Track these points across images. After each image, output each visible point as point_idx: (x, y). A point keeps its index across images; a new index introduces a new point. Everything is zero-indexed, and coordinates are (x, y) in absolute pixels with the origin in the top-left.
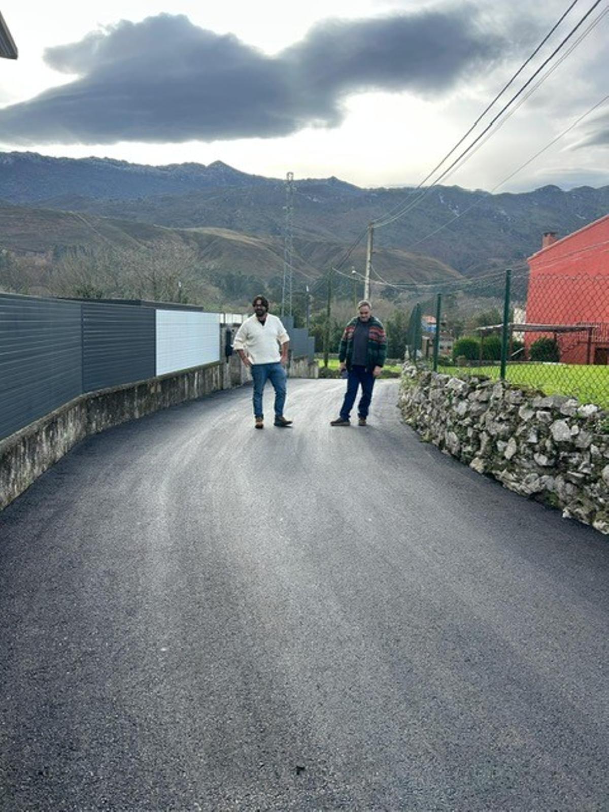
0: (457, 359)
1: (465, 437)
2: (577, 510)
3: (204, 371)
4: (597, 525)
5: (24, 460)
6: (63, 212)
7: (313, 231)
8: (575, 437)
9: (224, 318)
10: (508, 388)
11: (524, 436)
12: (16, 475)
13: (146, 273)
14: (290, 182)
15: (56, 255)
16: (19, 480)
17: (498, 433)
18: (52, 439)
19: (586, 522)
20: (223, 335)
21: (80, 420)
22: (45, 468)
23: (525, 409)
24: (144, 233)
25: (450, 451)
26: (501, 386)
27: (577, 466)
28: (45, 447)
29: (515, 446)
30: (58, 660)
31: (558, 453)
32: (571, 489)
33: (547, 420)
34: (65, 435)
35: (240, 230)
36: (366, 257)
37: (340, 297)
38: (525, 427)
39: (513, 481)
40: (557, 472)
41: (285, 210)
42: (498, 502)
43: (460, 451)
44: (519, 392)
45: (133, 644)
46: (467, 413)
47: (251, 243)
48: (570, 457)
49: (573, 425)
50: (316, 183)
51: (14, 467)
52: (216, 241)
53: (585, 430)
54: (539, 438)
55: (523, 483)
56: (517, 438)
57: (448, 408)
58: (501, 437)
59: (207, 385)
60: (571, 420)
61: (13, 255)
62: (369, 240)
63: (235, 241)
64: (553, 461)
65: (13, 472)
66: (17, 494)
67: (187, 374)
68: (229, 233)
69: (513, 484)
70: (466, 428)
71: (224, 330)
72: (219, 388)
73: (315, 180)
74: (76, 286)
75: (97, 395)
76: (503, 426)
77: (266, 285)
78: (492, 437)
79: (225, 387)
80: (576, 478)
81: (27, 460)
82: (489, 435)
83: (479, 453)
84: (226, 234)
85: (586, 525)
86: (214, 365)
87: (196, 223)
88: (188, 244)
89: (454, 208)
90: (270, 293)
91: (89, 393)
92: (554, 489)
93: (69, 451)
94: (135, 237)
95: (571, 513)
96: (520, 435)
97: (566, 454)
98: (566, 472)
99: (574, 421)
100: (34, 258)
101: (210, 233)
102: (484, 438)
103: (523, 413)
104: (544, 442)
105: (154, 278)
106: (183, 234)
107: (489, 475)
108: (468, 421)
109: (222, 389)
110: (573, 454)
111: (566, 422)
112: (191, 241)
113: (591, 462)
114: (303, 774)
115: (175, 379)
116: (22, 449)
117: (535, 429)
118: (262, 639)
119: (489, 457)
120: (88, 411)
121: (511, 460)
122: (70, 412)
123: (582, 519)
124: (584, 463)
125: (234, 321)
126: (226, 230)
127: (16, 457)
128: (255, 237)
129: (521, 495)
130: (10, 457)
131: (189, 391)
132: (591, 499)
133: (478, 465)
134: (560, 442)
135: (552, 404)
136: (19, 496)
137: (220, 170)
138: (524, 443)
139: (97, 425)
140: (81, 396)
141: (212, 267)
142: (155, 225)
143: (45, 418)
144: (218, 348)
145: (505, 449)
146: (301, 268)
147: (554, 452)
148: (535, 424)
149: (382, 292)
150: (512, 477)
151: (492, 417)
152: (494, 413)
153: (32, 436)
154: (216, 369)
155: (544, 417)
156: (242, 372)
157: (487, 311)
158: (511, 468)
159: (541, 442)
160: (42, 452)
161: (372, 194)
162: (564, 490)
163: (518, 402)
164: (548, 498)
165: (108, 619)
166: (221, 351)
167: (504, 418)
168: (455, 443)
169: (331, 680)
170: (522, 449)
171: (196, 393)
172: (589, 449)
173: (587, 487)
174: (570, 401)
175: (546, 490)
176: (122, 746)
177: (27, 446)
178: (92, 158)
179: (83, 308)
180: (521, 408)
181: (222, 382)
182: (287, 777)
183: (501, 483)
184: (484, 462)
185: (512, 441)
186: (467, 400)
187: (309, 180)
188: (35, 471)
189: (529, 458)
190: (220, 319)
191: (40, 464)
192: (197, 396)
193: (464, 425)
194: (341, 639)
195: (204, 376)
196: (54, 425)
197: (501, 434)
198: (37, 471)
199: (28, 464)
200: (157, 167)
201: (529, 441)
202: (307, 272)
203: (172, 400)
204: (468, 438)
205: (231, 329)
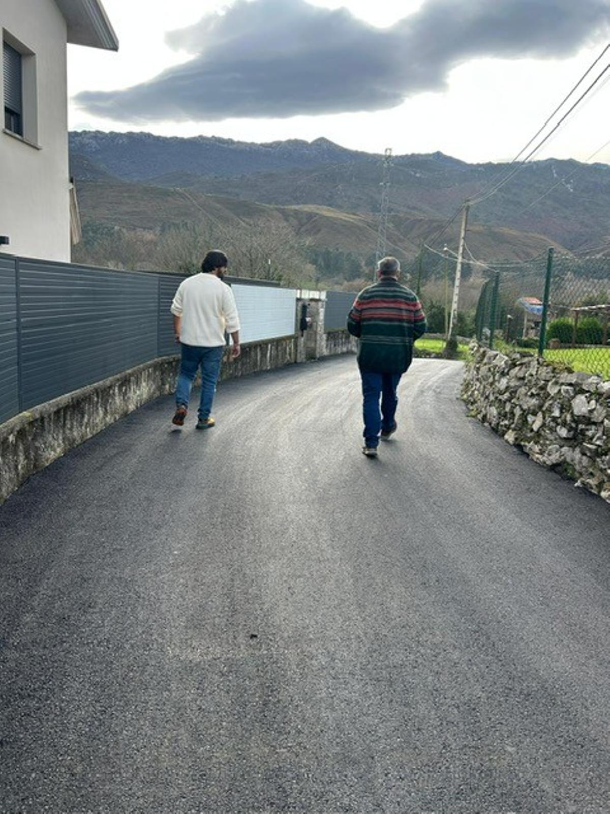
0: (550, 342)
1: (503, 412)
2: (588, 480)
3: (277, 344)
4: (604, 494)
5: (98, 409)
6: (172, 189)
7: (414, 208)
8: (591, 411)
9: (301, 293)
10: (542, 365)
11: (550, 410)
12: (89, 420)
13: (244, 250)
14: (388, 158)
15: (163, 230)
16: (91, 424)
17: (529, 408)
18: (125, 394)
19: (594, 491)
20: (299, 309)
21: (154, 381)
22: (117, 418)
23: (553, 384)
24: (247, 210)
25: (490, 424)
26: (536, 362)
27: (591, 439)
28: (118, 400)
29: (541, 419)
30: (94, 552)
31: (577, 426)
32: (587, 461)
33: (569, 394)
34: (138, 392)
35: (339, 207)
36: (460, 235)
37: (438, 276)
38: (551, 402)
39: (538, 453)
40: (575, 444)
41: (382, 186)
42: (517, 470)
43: (498, 424)
44: (550, 369)
45: (152, 547)
46: (507, 388)
47: (352, 220)
48: (587, 430)
49: (591, 399)
50: (420, 158)
51: (87, 412)
52: (315, 218)
53: (601, 405)
54: (561, 412)
55: (546, 455)
56: (544, 413)
57: (492, 384)
58: (531, 412)
59: (280, 357)
60: (590, 395)
61: (124, 230)
62: (464, 217)
63: (334, 218)
64: (572, 433)
65: (86, 416)
66: (89, 436)
67: (260, 345)
68: (328, 210)
69: (537, 456)
70: (505, 402)
71: (300, 304)
72: (293, 361)
73: (419, 155)
74: (179, 262)
75: (171, 360)
76: (534, 400)
77: (363, 263)
78: (524, 411)
79: (299, 361)
80: (590, 449)
81: (100, 408)
82: (522, 409)
83: (513, 426)
84: (326, 212)
85: (595, 494)
86: (289, 338)
87: (297, 200)
88: (287, 220)
89: (567, 182)
90: (367, 271)
91: (164, 358)
92: (572, 461)
93: (141, 406)
94: (238, 215)
95: (583, 483)
96: (547, 409)
97: (583, 427)
98: (581, 444)
99: (593, 397)
100: (144, 233)
101: (309, 210)
102: (518, 412)
103: (551, 387)
104: (566, 417)
105: (250, 255)
106: (283, 212)
107: (519, 447)
108: (506, 396)
109: (296, 362)
110: (589, 427)
111: (586, 397)
112: (291, 219)
113: (604, 434)
114: (255, 639)
115: (248, 349)
116: (96, 399)
117: (558, 403)
118: (256, 553)
119: (520, 429)
120: (162, 374)
121: (538, 432)
122: (143, 373)
123: (592, 488)
124: (598, 435)
125: (311, 297)
126: (325, 207)
127: (89, 404)
128: (354, 214)
129: (542, 465)
130: (83, 404)
131: (261, 361)
132: (601, 470)
133: (510, 436)
134: (578, 416)
135: (575, 380)
136: (91, 438)
137: (324, 148)
138: (549, 417)
139: (170, 387)
140: (156, 360)
141: (307, 243)
142: (257, 203)
143: (118, 376)
144: (294, 320)
145: (534, 422)
146: (399, 244)
147: (574, 425)
148: (560, 399)
149: (484, 271)
150: (537, 448)
151: (525, 391)
152: (527, 388)
153: (105, 390)
154: (290, 342)
155: (567, 391)
156: (318, 346)
157: (595, 294)
158: (537, 439)
159: (563, 416)
160: (115, 403)
161: (479, 169)
162: (580, 462)
163: (547, 379)
164: (566, 470)
165: (139, 530)
166: (296, 325)
167: (535, 393)
168: (494, 417)
169: (302, 585)
170: (547, 422)
171: (268, 364)
172: (602, 422)
173: (598, 460)
174: (593, 377)
175: (565, 461)
176: (126, 608)
177: (100, 396)
178: (201, 137)
179: (160, 280)
180: (550, 384)
181: (296, 355)
182: (241, 639)
183: (528, 455)
184: (516, 434)
185: (540, 415)
186: (508, 377)
187: (413, 155)
188: (107, 419)
189: (553, 430)
190: (297, 294)
191: (112, 414)
192: (269, 368)
193: (503, 400)
194: (321, 559)
195: (277, 348)
196: (127, 383)
197: (532, 408)
198: (109, 419)
199: (101, 412)
200: (262, 145)
201: (553, 415)
202: (405, 249)
203: (243, 369)
204: (506, 412)
205: (307, 303)
